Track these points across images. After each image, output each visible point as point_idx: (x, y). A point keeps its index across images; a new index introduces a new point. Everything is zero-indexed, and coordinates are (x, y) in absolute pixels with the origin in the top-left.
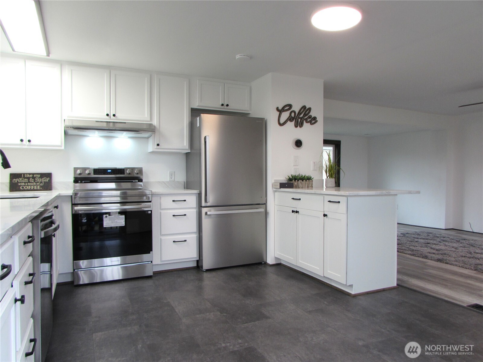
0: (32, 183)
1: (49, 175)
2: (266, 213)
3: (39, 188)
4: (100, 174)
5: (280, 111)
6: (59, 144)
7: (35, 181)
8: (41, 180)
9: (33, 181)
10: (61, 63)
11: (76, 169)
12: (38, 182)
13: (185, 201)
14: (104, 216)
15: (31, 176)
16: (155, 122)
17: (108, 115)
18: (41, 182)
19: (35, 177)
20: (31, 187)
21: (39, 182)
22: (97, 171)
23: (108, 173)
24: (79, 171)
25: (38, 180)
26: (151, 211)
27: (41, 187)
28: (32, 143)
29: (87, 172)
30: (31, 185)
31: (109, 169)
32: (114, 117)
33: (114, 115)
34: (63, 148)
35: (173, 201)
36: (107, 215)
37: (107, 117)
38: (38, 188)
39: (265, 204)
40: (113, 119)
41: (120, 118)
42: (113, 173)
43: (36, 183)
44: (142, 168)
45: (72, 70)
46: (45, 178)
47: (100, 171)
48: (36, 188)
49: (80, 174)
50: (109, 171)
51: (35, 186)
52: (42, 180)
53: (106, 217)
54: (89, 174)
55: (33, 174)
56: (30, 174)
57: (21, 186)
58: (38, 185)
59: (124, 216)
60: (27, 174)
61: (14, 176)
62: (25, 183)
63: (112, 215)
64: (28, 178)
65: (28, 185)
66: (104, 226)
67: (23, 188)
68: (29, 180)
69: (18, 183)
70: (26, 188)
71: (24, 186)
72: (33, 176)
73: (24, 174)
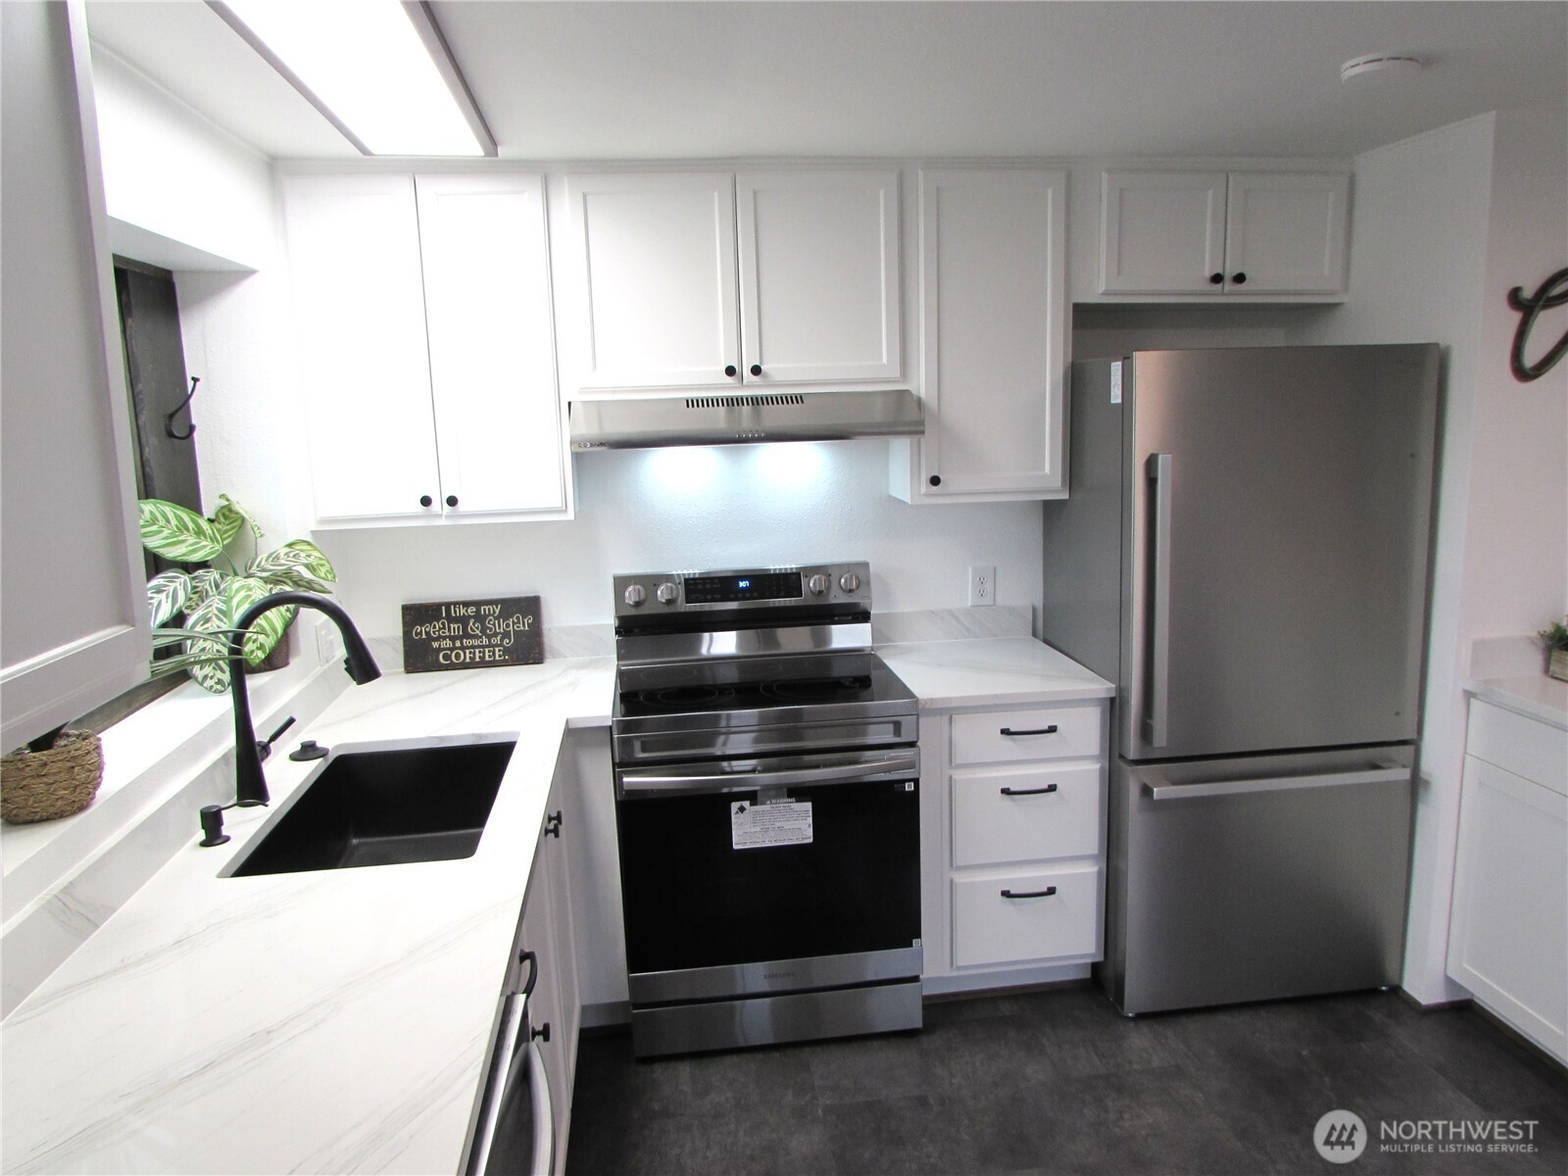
0: (476, 637)
1: (530, 606)
2: (1416, 785)
3: (500, 656)
4: (709, 597)
5: (1528, 306)
6: (558, 503)
7: (483, 631)
8: (503, 625)
9: (478, 632)
10: (543, 172)
11: (621, 583)
12: (496, 635)
13: (1052, 729)
14: (735, 806)
15: (472, 610)
16: (921, 384)
17: (730, 371)
18: (506, 635)
19: (486, 616)
20: (474, 654)
21: (500, 633)
22: (700, 587)
23: (740, 595)
24: (631, 594)
25: (494, 625)
26: (916, 782)
27: (506, 651)
28: (461, 506)
29: (662, 593)
30: (473, 647)
31: (743, 577)
32: (755, 379)
33: (756, 370)
34: (570, 516)
35: (1005, 732)
36: (746, 804)
37: (729, 380)
38: (497, 658)
39: (1414, 743)
40: (752, 388)
41: (778, 377)
42: (755, 594)
43: (489, 637)
44: (866, 565)
45: (585, 197)
46: (518, 618)
47: (708, 586)
48: (490, 656)
49: (638, 604)
50: (742, 584)
51: (487, 650)
52: (508, 626)
53: (742, 809)
54: (669, 602)
55: (478, 604)
56: (467, 604)
57: (440, 650)
58: (497, 645)
59: (809, 805)
60: (456, 604)
61: (416, 614)
62: (453, 639)
63: (764, 803)
64: (463, 620)
65: (463, 648)
66: (735, 847)
67: (446, 657)
68: (465, 629)
69: (430, 638)
70: (458, 656)
71: (452, 650)
72: (478, 611)
73: (448, 605)
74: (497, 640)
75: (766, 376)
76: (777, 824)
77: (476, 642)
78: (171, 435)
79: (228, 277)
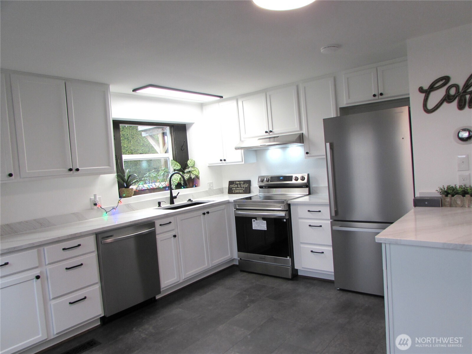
0: (239, 188)
1: (249, 182)
5: (427, 92)
7: (240, 186)
10: (237, 98)
11: (259, 177)
12: (242, 187)
13: (320, 211)
14: (253, 220)
16: (304, 131)
17: (266, 132)
18: (244, 188)
19: (241, 184)
22: (273, 178)
23: (280, 180)
27: (243, 191)
28: (226, 161)
29: (266, 179)
30: (238, 190)
31: (281, 177)
33: (270, 132)
34: (243, 163)
35: (309, 211)
36: (255, 220)
37: (266, 134)
40: (272, 135)
41: (276, 132)
42: (283, 180)
43: (241, 188)
45: (242, 102)
46: (247, 184)
47: (275, 178)
48: (241, 192)
50: (281, 178)
52: (244, 185)
55: (240, 181)
56: (238, 181)
57: (233, 190)
58: (242, 190)
59: (265, 222)
60: (237, 181)
61: (231, 183)
62: (235, 188)
63: (258, 220)
64: (237, 184)
65: (237, 190)
66: (253, 229)
67: (234, 191)
68: (238, 186)
69: (232, 188)
70: (236, 191)
71: (235, 190)
72: (240, 182)
73: (235, 181)
74: (242, 189)
75: (273, 132)
76: (260, 225)
77: (239, 189)
78: (182, 150)
79: (191, 124)
